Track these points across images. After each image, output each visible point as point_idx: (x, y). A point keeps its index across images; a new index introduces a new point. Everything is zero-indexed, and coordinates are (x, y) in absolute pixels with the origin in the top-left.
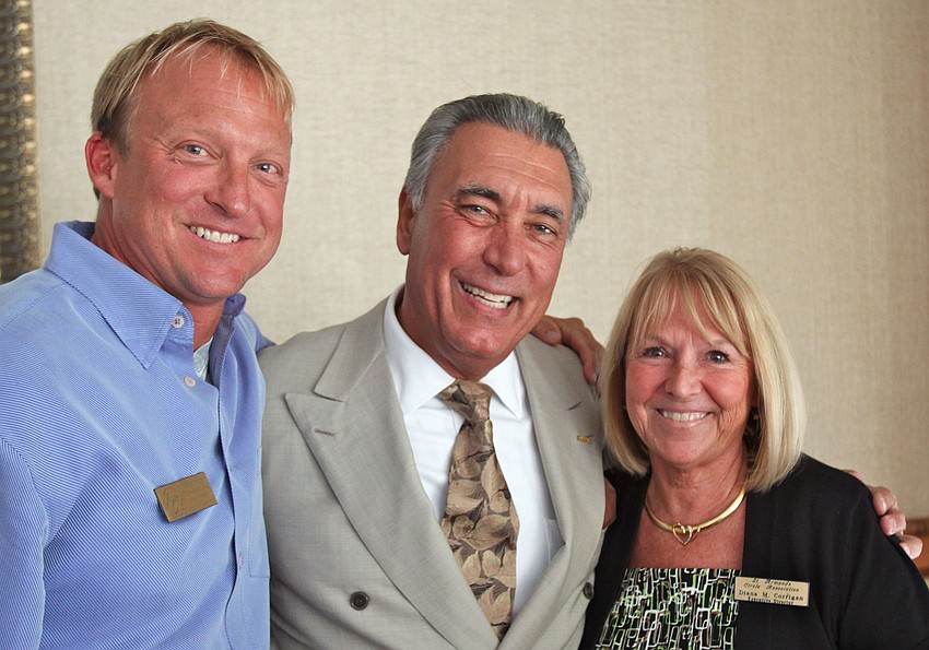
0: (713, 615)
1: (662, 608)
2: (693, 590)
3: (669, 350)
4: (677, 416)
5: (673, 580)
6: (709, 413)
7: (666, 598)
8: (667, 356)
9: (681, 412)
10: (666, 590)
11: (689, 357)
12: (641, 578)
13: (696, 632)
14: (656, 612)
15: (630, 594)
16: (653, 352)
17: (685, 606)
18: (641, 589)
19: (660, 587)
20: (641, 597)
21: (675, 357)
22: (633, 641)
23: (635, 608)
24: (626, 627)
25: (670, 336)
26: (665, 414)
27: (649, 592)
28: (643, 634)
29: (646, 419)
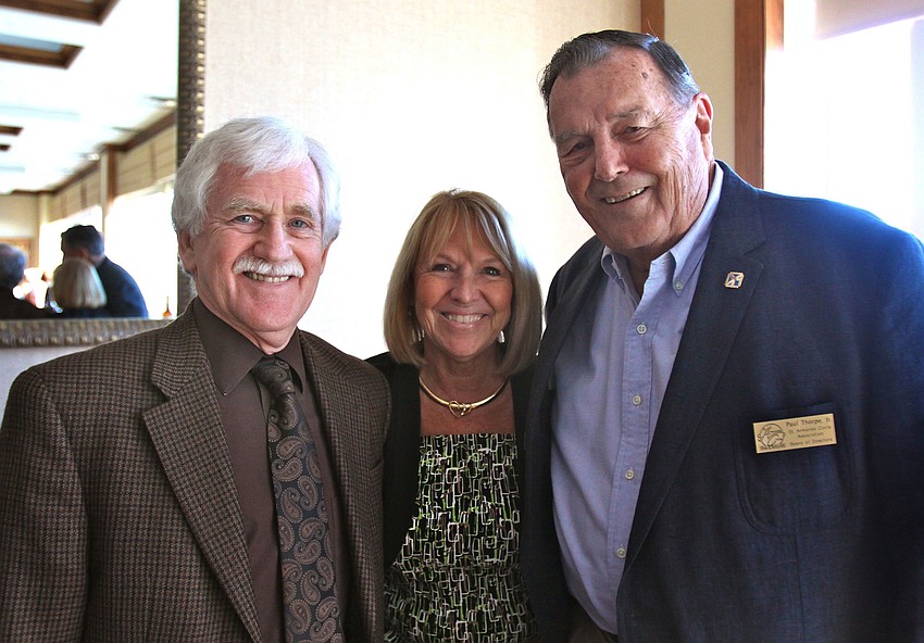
0: (507, 468)
1: (461, 465)
2: (487, 450)
3: (454, 267)
4: (460, 318)
5: (471, 443)
6: (485, 315)
7: (465, 458)
8: (452, 270)
9: (464, 315)
10: (464, 451)
11: (469, 271)
12: (440, 443)
13: (495, 482)
14: (456, 469)
15: (430, 457)
16: (439, 267)
17: (482, 463)
18: (441, 452)
19: (459, 449)
20: (440, 459)
21: (457, 272)
22: (440, 493)
23: (435, 468)
24: (430, 482)
25: (455, 255)
26: (450, 317)
27: (449, 454)
28: (447, 487)
29: (433, 321)
